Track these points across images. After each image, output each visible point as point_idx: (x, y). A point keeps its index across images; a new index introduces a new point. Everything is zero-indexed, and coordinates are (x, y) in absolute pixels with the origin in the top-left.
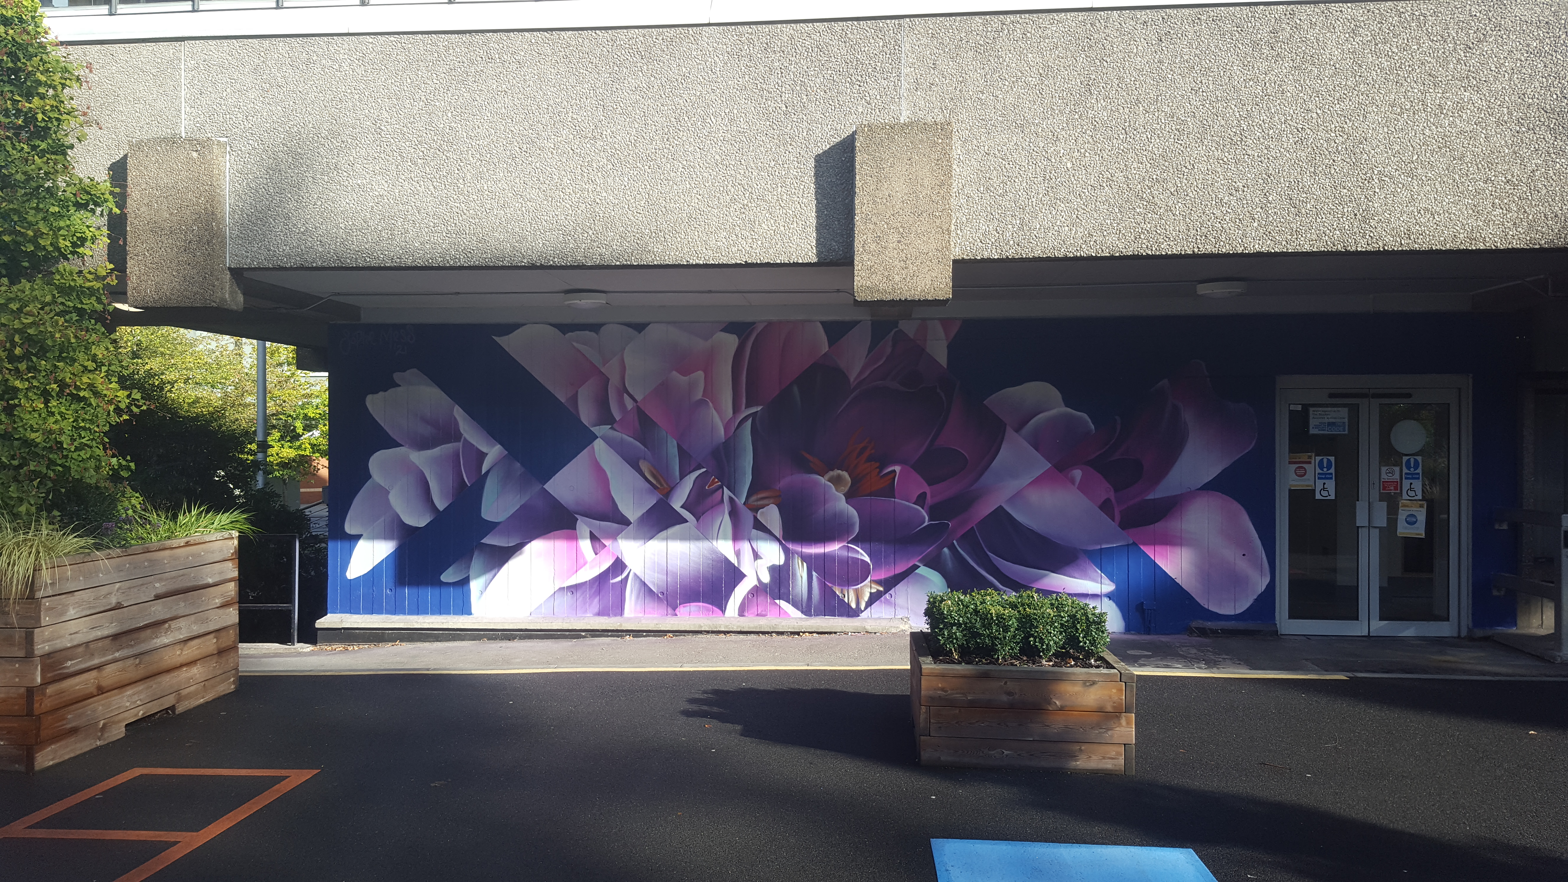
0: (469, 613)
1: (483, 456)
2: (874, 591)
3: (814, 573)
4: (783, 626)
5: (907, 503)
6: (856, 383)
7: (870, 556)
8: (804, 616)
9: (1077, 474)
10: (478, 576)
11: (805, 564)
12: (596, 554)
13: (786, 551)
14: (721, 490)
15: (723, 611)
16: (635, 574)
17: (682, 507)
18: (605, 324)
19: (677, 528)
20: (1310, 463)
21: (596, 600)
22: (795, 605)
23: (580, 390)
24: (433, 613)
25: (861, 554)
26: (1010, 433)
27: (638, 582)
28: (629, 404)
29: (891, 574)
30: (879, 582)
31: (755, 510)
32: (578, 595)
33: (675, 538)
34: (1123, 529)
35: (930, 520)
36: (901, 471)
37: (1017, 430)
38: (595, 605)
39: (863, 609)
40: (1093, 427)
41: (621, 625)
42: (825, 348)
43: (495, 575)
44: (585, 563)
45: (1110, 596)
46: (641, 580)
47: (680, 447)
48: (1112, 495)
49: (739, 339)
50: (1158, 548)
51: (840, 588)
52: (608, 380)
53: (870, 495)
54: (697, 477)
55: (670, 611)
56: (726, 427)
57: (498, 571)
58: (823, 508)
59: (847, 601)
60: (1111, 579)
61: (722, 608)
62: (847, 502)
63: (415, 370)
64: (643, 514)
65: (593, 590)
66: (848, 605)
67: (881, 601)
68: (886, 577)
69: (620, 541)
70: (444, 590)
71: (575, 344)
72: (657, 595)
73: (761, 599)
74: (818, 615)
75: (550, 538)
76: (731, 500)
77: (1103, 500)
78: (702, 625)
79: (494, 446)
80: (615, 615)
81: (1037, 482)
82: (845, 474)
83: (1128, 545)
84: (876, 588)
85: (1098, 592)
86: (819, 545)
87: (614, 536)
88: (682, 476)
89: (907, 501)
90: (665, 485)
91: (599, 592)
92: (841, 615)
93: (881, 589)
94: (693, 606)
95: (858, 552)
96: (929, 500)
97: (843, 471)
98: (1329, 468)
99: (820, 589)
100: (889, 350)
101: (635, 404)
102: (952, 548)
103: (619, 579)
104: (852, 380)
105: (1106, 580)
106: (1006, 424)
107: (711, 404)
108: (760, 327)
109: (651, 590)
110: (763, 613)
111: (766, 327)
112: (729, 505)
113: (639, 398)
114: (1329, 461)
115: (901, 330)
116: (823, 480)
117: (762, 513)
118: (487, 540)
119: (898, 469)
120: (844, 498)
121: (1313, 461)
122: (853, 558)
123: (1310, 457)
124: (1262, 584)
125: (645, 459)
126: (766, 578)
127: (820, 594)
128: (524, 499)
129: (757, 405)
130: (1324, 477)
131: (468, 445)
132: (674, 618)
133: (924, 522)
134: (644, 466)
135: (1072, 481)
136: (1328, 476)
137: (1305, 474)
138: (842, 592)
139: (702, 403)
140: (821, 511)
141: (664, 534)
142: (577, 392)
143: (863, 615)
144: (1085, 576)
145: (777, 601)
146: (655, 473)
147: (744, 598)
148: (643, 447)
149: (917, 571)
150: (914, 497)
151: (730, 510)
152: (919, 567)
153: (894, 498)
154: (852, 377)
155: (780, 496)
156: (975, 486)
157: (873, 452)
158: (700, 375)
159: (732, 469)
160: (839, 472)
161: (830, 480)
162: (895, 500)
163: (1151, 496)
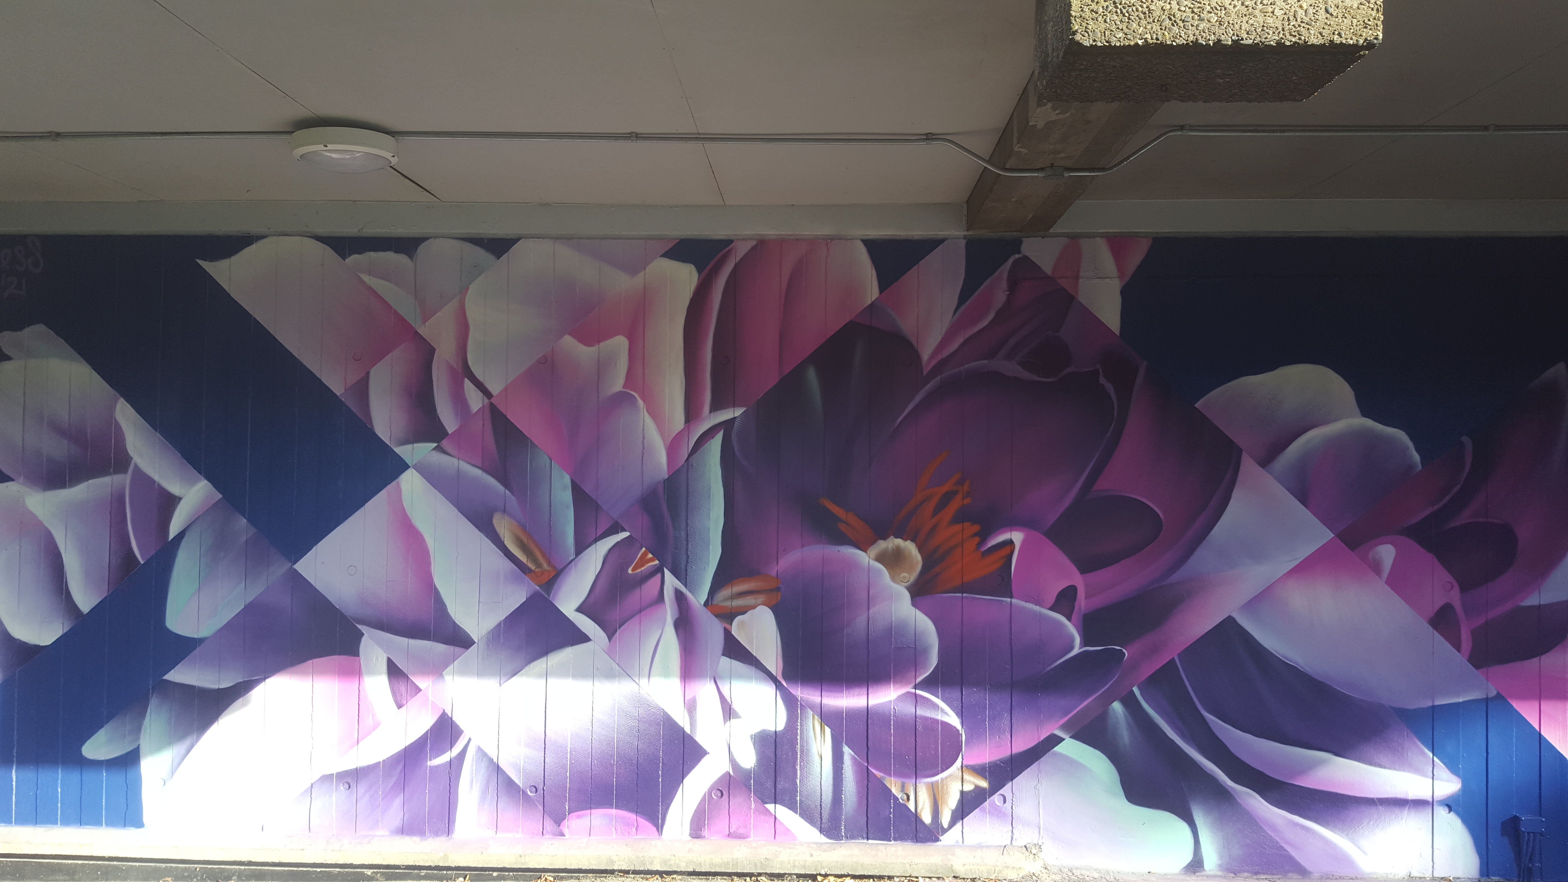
0: (138, 823)
1: (169, 502)
2: (968, 787)
3: (847, 751)
4: (782, 862)
5: (1037, 608)
6: (934, 362)
7: (961, 714)
8: (824, 839)
9: (1387, 553)
10: (159, 748)
11: (828, 730)
12: (400, 706)
13: (791, 702)
14: (659, 575)
15: (659, 827)
16: (479, 749)
17: (580, 610)
18: (428, 239)
19: (568, 654)
21: (398, 801)
22: (807, 815)
23: (373, 371)
24: (67, 821)
25: (942, 710)
26: (1249, 467)
27: (484, 764)
28: (475, 401)
29: (1003, 753)
30: (979, 771)
31: (728, 616)
32: (361, 790)
33: (563, 672)
34: (1477, 667)
35: (1085, 642)
36: (1024, 543)
37: (1265, 462)
38: (396, 812)
39: (945, 825)
40: (1417, 457)
41: (446, 857)
42: (872, 292)
43: (192, 746)
44: (376, 726)
45: (1450, 804)
46: (491, 760)
47: (577, 491)
48: (1455, 598)
49: (700, 271)
50: (1547, 706)
51: (899, 781)
52: (431, 351)
53: (962, 588)
54: (610, 550)
55: (549, 824)
56: (672, 449)
57: (197, 741)
58: (865, 615)
59: (913, 809)
60: (1453, 768)
61: (656, 818)
62: (914, 604)
63: (40, 328)
64: (499, 624)
65: (393, 780)
66: (916, 817)
67: (984, 811)
68: (991, 760)
69: (448, 678)
70: (89, 776)
71: (366, 278)
72: (524, 793)
73: (737, 801)
74: (853, 837)
75: (305, 673)
76: (679, 596)
77: (1437, 606)
78: (615, 858)
79: (192, 483)
80: (436, 833)
81: (1304, 569)
82: (910, 547)
83: (1487, 700)
84: (973, 782)
85: (1426, 795)
86: (856, 691)
87: (437, 669)
88: (581, 547)
89: (1038, 603)
90: (545, 566)
91: (403, 784)
92: (900, 837)
93: (984, 784)
94: (598, 817)
95: (935, 707)
96: (1082, 603)
97: (905, 540)
99: (859, 782)
100: (1001, 297)
101: (486, 401)
102: (1130, 702)
103: (444, 759)
104: (925, 356)
105: (1442, 770)
106: (1240, 451)
107: (640, 402)
108: (742, 250)
109: (510, 783)
110: (742, 831)
111: (754, 248)
112: (675, 606)
113: (495, 388)
115: (1026, 258)
116: (865, 558)
117: (742, 624)
118: (176, 676)
119: (1017, 537)
120: (907, 595)
122: (926, 719)
125: (504, 511)
126: (748, 759)
127: (859, 792)
128: (254, 592)
129: (734, 405)
131: (142, 481)
132: (558, 842)
133: (1072, 648)
134: (503, 526)
135: (1376, 568)
138: (903, 788)
139: (622, 399)
140: (860, 621)
141: (540, 665)
142: (368, 374)
143: (947, 839)
144: (1400, 762)
145: (770, 807)
146: (525, 540)
147: (703, 800)
148: (501, 488)
149: (1057, 749)
150: (1051, 596)
151: (676, 616)
152: (1061, 740)
153: (1011, 597)
154: (927, 350)
155: (778, 589)
156: (1176, 576)
157: (967, 501)
158: (620, 343)
159: (683, 534)
160: (899, 541)
161: (880, 558)
162: (1013, 600)
163: (1532, 600)
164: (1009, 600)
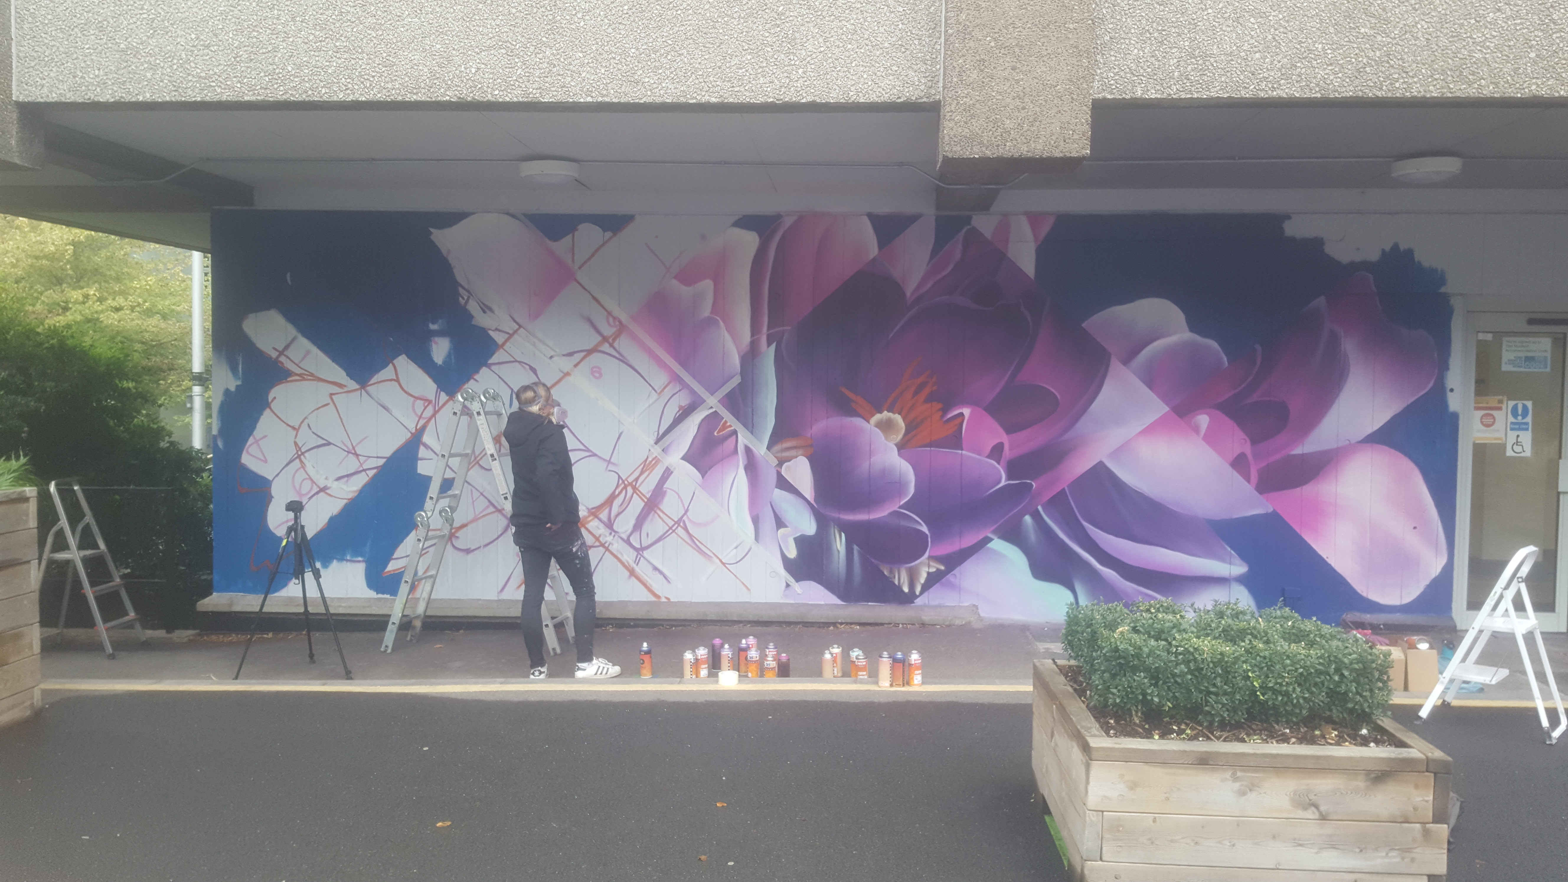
2: (932, 570)
3: (856, 548)
4: (812, 615)
5: (978, 457)
6: (913, 298)
7: (929, 524)
8: (841, 602)
9: (1203, 420)
11: (843, 535)
13: (820, 518)
14: (734, 437)
17: (683, 459)
20: (1500, 409)
22: (830, 587)
25: (917, 523)
26: (1116, 366)
29: (955, 548)
30: (939, 560)
31: (779, 463)
34: (1260, 493)
35: (1009, 477)
36: (971, 415)
37: (1126, 361)
39: (918, 594)
40: (1224, 359)
42: (873, 250)
45: (1241, 580)
48: (1247, 449)
49: (760, 237)
51: (889, 567)
53: (930, 445)
54: (703, 420)
58: (868, 462)
59: (897, 584)
60: (1244, 559)
62: (900, 455)
66: (899, 588)
67: (942, 584)
68: (948, 552)
74: (860, 601)
76: (748, 450)
77: (1236, 454)
81: (1149, 430)
82: (898, 419)
83: (1267, 514)
84: (934, 567)
85: (1225, 574)
86: (862, 510)
89: (979, 454)
92: (889, 601)
93: (942, 568)
95: (913, 520)
96: (1007, 453)
97: (894, 413)
98: (1525, 414)
99: (863, 567)
100: (958, 255)
102: (1036, 516)
104: (908, 293)
105: (1237, 560)
106: (1109, 356)
107: (722, 323)
108: (788, 222)
111: (796, 221)
112: (745, 457)
114: (1525, 408)
115: (974, 228)
116: (868, 426)
117: (789, 468)
119: (966, 412)
120: (895, 449)
121: (1504, 407)
122: (907, 527)
123: (1500, 402)
124: (1435, 566)
126: (792, 552)
127: (863, 573)
130: (1519, 427)
133: (1000, 482)
135: (1196, 430)
136: (1524, 427)
137: (1494, 423)
138: (891, 571)
139: (709, 322)
140: (865, 466)
143: (919, 601)
144: (1208, 555)
149: (989, 545)
150: (987, 450)
151: (746, 463)
152: (991, 540)
153: (962, 450)
154: (909, 290)
155: (811, 446)
156: (1067, 436)
157: (935, 388)
158: (707, 285)
159: (750, 410)
160: (890, 414)
161: (879, 425)
162: (964, 452)
163: (1298, 451)
164: (960, 452)
